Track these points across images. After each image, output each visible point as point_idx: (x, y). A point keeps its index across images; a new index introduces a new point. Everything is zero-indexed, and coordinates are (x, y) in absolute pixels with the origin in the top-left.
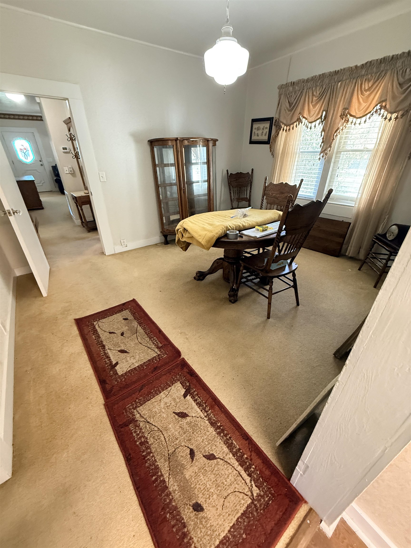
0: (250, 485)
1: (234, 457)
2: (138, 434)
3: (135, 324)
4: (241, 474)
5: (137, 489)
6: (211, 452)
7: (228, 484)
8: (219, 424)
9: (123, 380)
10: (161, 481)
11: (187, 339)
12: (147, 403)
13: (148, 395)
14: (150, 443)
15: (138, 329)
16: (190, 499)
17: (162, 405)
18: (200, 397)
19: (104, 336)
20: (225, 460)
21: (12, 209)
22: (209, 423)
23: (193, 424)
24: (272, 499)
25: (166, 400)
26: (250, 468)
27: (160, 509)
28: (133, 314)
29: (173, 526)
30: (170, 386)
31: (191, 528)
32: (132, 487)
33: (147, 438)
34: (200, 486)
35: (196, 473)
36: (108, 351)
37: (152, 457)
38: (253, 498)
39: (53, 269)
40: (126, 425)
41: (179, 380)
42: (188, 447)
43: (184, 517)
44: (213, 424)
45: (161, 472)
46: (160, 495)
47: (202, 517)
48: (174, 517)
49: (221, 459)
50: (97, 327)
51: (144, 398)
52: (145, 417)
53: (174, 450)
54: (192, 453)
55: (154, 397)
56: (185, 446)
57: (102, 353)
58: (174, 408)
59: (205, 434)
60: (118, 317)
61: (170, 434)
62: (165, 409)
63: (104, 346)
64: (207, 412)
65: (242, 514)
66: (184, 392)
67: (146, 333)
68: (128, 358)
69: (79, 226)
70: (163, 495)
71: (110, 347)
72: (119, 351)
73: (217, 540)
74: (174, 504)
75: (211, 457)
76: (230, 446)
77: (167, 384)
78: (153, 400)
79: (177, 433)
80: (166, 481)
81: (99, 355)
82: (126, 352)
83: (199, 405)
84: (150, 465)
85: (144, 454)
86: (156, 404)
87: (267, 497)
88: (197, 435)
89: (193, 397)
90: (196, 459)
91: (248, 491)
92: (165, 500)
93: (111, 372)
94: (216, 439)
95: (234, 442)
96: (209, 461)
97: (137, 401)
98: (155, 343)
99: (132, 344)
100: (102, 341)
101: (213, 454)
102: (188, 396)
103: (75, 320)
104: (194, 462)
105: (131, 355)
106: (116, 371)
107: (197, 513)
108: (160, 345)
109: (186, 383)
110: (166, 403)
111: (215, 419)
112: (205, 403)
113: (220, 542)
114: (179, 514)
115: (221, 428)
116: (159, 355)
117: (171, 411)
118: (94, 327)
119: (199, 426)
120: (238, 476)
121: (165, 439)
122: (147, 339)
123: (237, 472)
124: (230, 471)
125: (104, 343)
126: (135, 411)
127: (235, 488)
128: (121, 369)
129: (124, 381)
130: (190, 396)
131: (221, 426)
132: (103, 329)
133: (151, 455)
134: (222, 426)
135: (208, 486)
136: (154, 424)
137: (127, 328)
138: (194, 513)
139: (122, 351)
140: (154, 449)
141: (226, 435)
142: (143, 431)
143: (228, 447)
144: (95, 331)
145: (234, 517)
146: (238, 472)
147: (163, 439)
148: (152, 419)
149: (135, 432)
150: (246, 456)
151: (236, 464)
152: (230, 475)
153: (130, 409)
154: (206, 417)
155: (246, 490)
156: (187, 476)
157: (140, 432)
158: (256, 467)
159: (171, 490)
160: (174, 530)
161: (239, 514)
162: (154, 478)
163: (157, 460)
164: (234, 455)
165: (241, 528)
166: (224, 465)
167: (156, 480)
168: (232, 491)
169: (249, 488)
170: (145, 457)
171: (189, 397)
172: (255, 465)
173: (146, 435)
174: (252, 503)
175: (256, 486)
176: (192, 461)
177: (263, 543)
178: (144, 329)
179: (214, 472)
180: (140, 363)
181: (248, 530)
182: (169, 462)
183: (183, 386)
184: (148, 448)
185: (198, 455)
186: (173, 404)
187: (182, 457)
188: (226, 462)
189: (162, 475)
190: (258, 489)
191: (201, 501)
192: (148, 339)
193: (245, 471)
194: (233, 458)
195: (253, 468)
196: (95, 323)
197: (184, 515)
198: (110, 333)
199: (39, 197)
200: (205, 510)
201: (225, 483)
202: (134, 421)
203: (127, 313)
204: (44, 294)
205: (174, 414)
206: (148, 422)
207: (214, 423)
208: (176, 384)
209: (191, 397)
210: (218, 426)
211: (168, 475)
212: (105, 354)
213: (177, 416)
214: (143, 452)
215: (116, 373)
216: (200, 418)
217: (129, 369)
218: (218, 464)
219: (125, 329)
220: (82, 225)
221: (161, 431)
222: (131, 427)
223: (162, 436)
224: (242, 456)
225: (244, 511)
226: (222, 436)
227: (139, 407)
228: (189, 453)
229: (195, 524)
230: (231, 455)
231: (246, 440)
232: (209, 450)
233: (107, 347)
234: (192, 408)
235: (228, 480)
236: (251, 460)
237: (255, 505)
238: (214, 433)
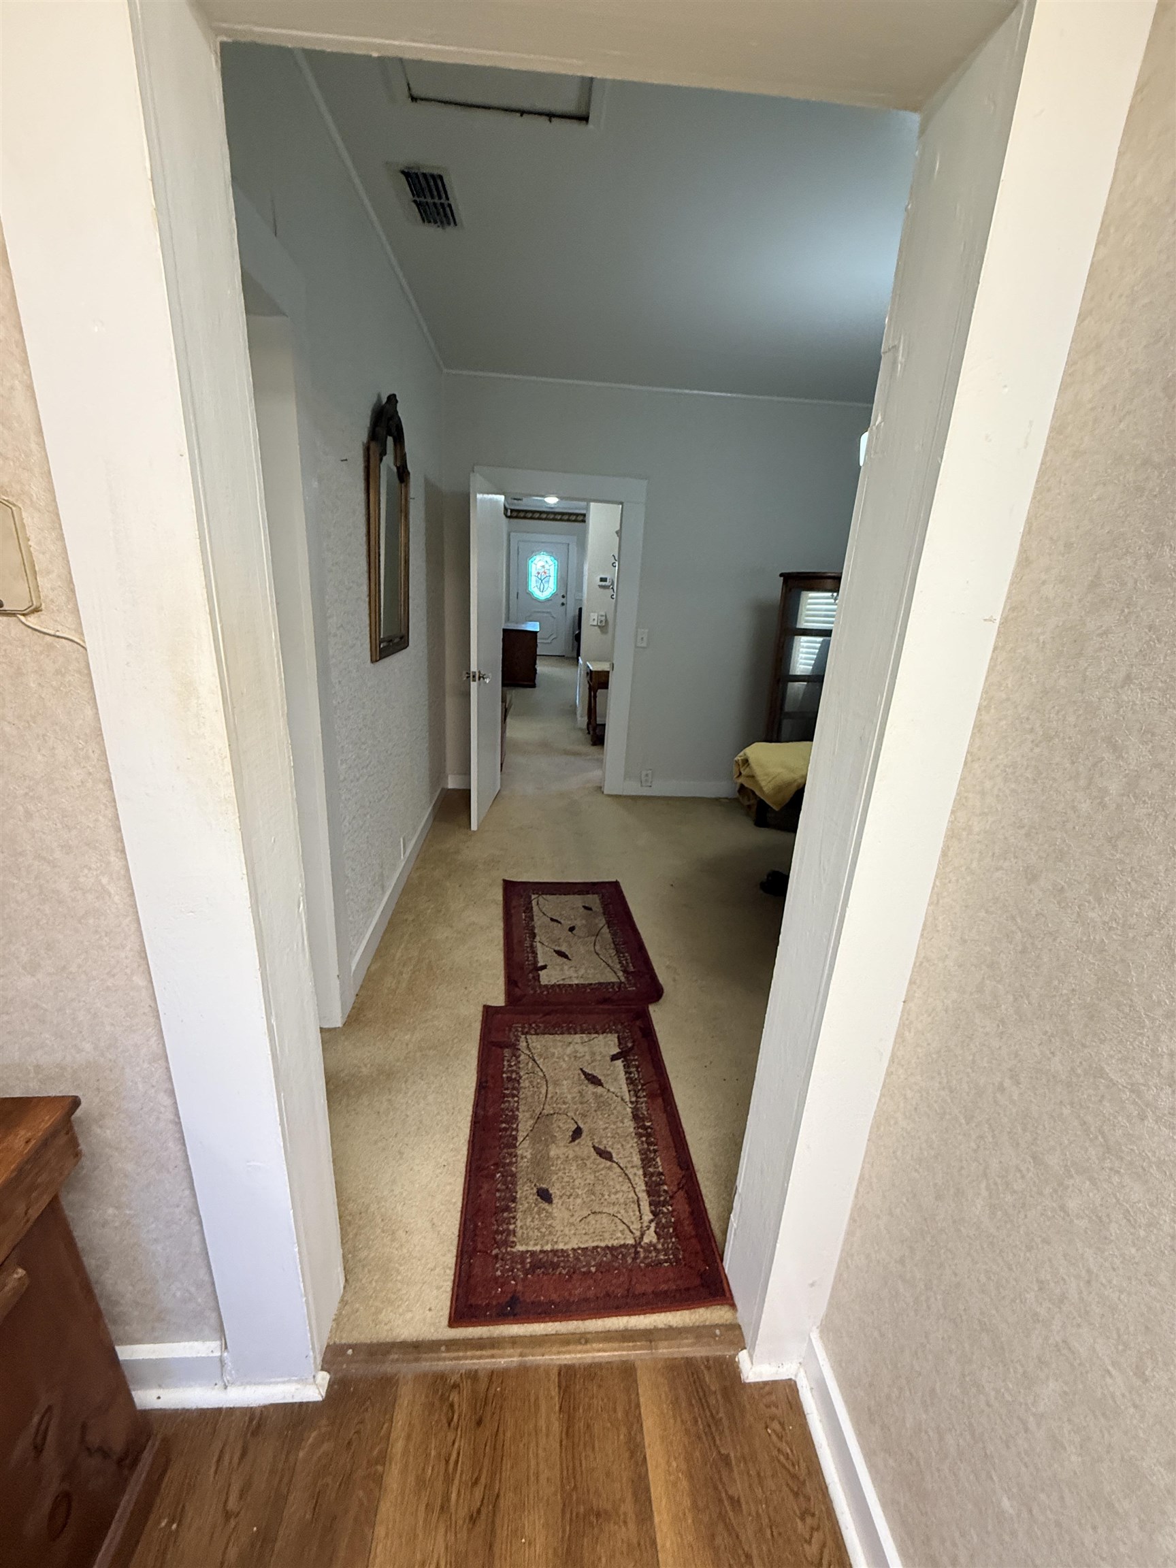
0: (645, 1224)
1: (645, 1177)
2: (511, 1066)
3: (601, 922)
4: (641, 1203)
5: (475, 1123)
6: (609, 1149)
7: (609, 1200)
8: (649, 1124)
9: (545, 993)
10: (511, 1135)
11: (674, 980)
12: (546, 1036)
13: (554, 1026)
14: (522, 1085)
15: (603, 931)
16: (540, 1179)
17: (569, 1050)
18: (638, 1072)
19: (539, 921)
20: (627, 1172)
21: (479, 672)
22: (632, 1113)
23: (602, 1099)
24: (671, 1263)
25: (580, 1048)
26: (663, 1206)
27: (492, 1162)
28: (605, 906)
29: (498, 1190)
30: (597, 1033)
31: (521, 1208)
32: (469, 1119)
33: (520, 1077)
34: (563, 1175)
35: (567, 1157)
36: (538, 944)
37: (515, 1102)
38: (640, 1243)
39: (504, 793)
40: (502, 1046)
41: (617, 1032)
42: (576, 1123)
43: (519, 1192)
44: (636, 1117)
45: (518, 1125)
46: (502, 1149)
47: (544, 1209)
48: (505, 1183)
49: (619, 1166)
50: (534, 903)
51: (546, 1027)
52: (533, 1051)
53: (552, 1112)
54: (577, 1133)
55: (562, 1033)
56: (573, 1119)
57: (527, 944)
58: (586, 1064)
59: (615, 1123)
60: (577, 901)
61: (558, 1091)
62: (570, 1058)
63: (533, 936)
64: (638, 1097)
65: (607, 1247)
66: (615, 1053)
67: (614, 942)
68: (566, 967)
69: (581, 729)
70: (505, 1151)
71: (544, 939)
72: (555, 951)
73: (550, 1245)
74: (513, 1169)
75: (604, 1154)
76: (646, 1162)
77: (594, 1028)
78: (558, 1037)
79: (569, 1097)
80: (519, 1138)
81: (521, 942)
82: (566, 956)
83: (631, 1081)
84: (507, 1109)
85: (506, 1092)
86: (560, 1044)
87: (665, 1255)
88: (600, 1117)
89: (627, 1067)
90: (579, 1143)
91: (637, 1230)
92: (504, 1158)
93: (531, 975)
94: (629, 1138)
95: (658, 1159)
96: (598, 1157)
97: (534, 1025)
98: (624, 962)
99: (582, 950)
100: (533, 927)
101: (610, 1153)
102: (620, 1061)
103: (504, 880)
104: (573, 1144)
105: (572, 963)
106: (539, 976)
107: (540, 1200)
108: (631, 969)
109: (626, 1042)
110: (576, 1052)
111: (645, 1113)
112: (643, 1085)
113: (552, 1251)
114: (514, 1183)
115: (649, 1130)
116: (621, 983)
117: (578, 1064)
118: (530, 902)
119: (612, 1108)
120: (633, 1202)
121: (547, 1093)
122: (611, 951)
123: (636, 1198)
124: (625, 1188)
125: (536, 931)
126: (523, 1036)
127: (619, 1212)
128: (546, 978)
129: (546, 995)
130: (623, 1062)
131: (649, 1127)
132: (544, 910)
133: (516, 1099)
134: (652, 1129)
135: (577, 1183)
136: (541, 1066)
137: (584, 922)
138: (536, 1197)
139: (561, 954)
140: (524, 1096)
141: (649, 1144)
142: (521, 1066)
143: (642, 1160)
144: (529, 909)
145: (593, 1241)
146: (638, 1198)
147: (544, 1091)
148: (542, 1060)
149: (508, 1061)
150: (666, 1187)
151: (641, 1187)
152: (621, 1194)
153: (517, 1031)
154: (631, 1102)
155: (635, 1226)
156: (552, 1153)
157: (515, 1065)
158: (673, 1211)
159: (519, 1152)
160: (498, 1194)
161: (603, 1244)
162: (504, 1125)
163: (520, 1110)
164: (645, 1175)
165: (595, 1259)
166: (620, 1176)
167: (505, 1129)
168: (612, 1212)
169: (641, 1227)
170: (505, 1096)
171: (619, 1063)
172: (674, 1206)
173: (522, 1074)
174: (635, 1246)
175: (655, 1232)
176: (571, 1142)
177: (616, 1296)
178: (614, 935)
179: (597, 1174)
180: (582, 981)
181: (604, 1268)
182: (536, 1123)
183: (620, 1043)
184: (518, 1090)
185: (585, 1139)
186: (588, 1057)
187: (559, 1127)
188: (626, 1175)
189: (517, 1130)
190: (656, 1237)
191: (554, 1191)
192: (613, 952)
193: (650, 1205)
194: (642, 1177)
195: (668, 1209)
196: (533, 897)
197: (520, 1189)
198: (552, 920)
199: (535, 664)
200: (554, 1206)
201: (606, 1197)
202: (514, 1047)
203: (594, 900)
204: (474, 827)
205: (580, 1072)
206: (534, 1060)
207: (641, 1118)
208: (609, 1035)
209: (624, 1066)
210: (644, 1125)
211: (525, 1134)
212: (532, 946)
213: (583, 1077)
214: (507, 1089)
215: (537, 978)
216: (619, 1099)
217: (561, 982)
218: (610, 1168)
219: (579, 923)
220: (588, 728)
221: (546, 1081)
222: (507, 1052)
223: (545, 1087)
224: (659, 1184)
225: (613, 1246)
226: (642, 1142)
227: (532, 1034)
228: (573, 1129)
229: (530, 1209)
230: (641, 1172)
231: (681, 1169)
232: (606, 1144)
233: (538, 939)
234: (616, 1080)
235: (613, 1196)
236: (671, 1197)
237: (637, 1253)
238: (632, 1130)
